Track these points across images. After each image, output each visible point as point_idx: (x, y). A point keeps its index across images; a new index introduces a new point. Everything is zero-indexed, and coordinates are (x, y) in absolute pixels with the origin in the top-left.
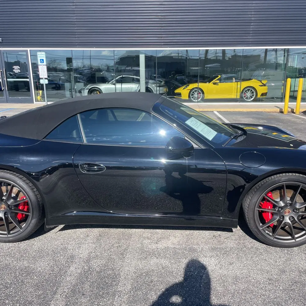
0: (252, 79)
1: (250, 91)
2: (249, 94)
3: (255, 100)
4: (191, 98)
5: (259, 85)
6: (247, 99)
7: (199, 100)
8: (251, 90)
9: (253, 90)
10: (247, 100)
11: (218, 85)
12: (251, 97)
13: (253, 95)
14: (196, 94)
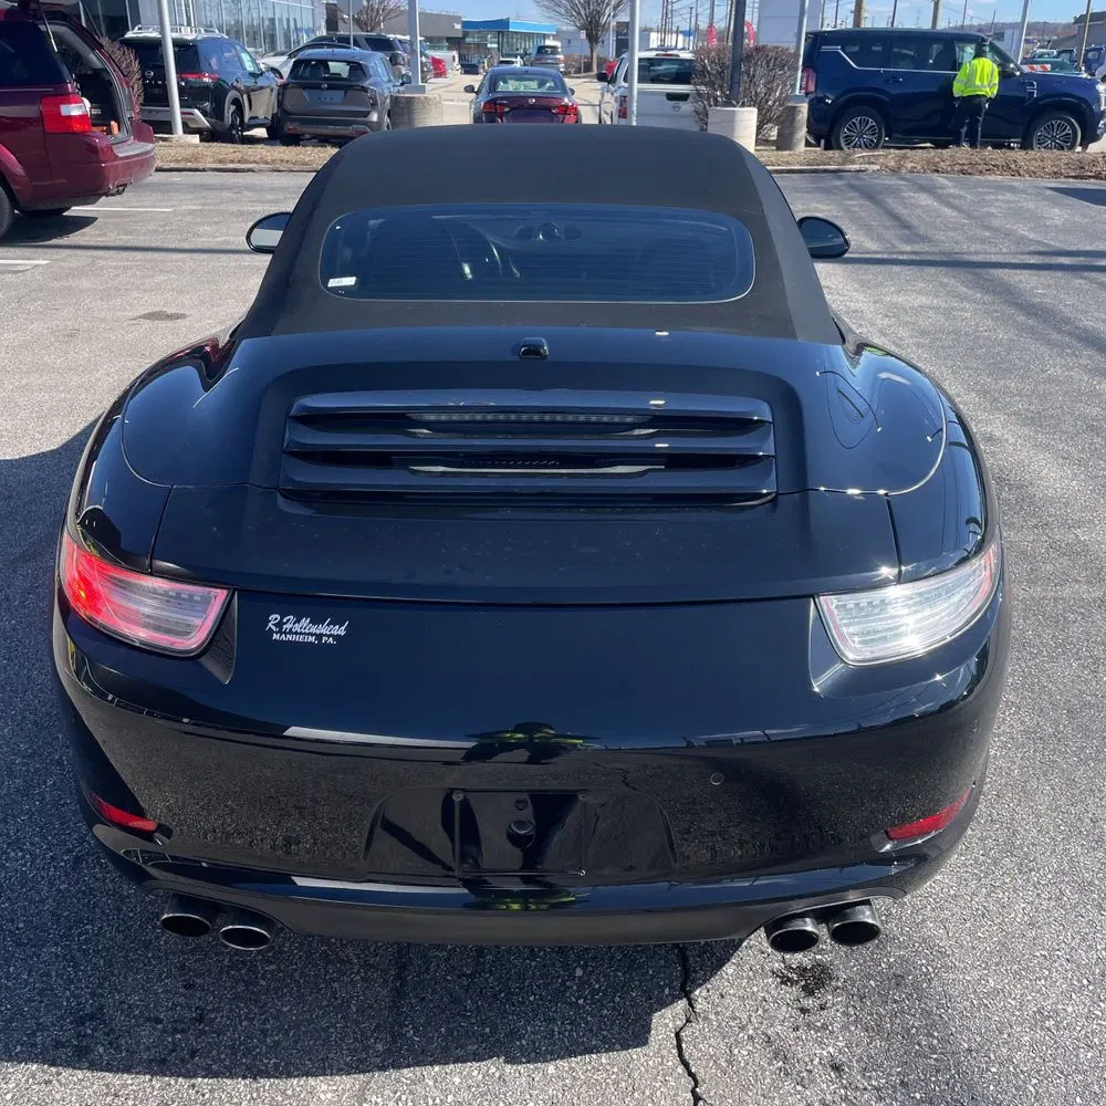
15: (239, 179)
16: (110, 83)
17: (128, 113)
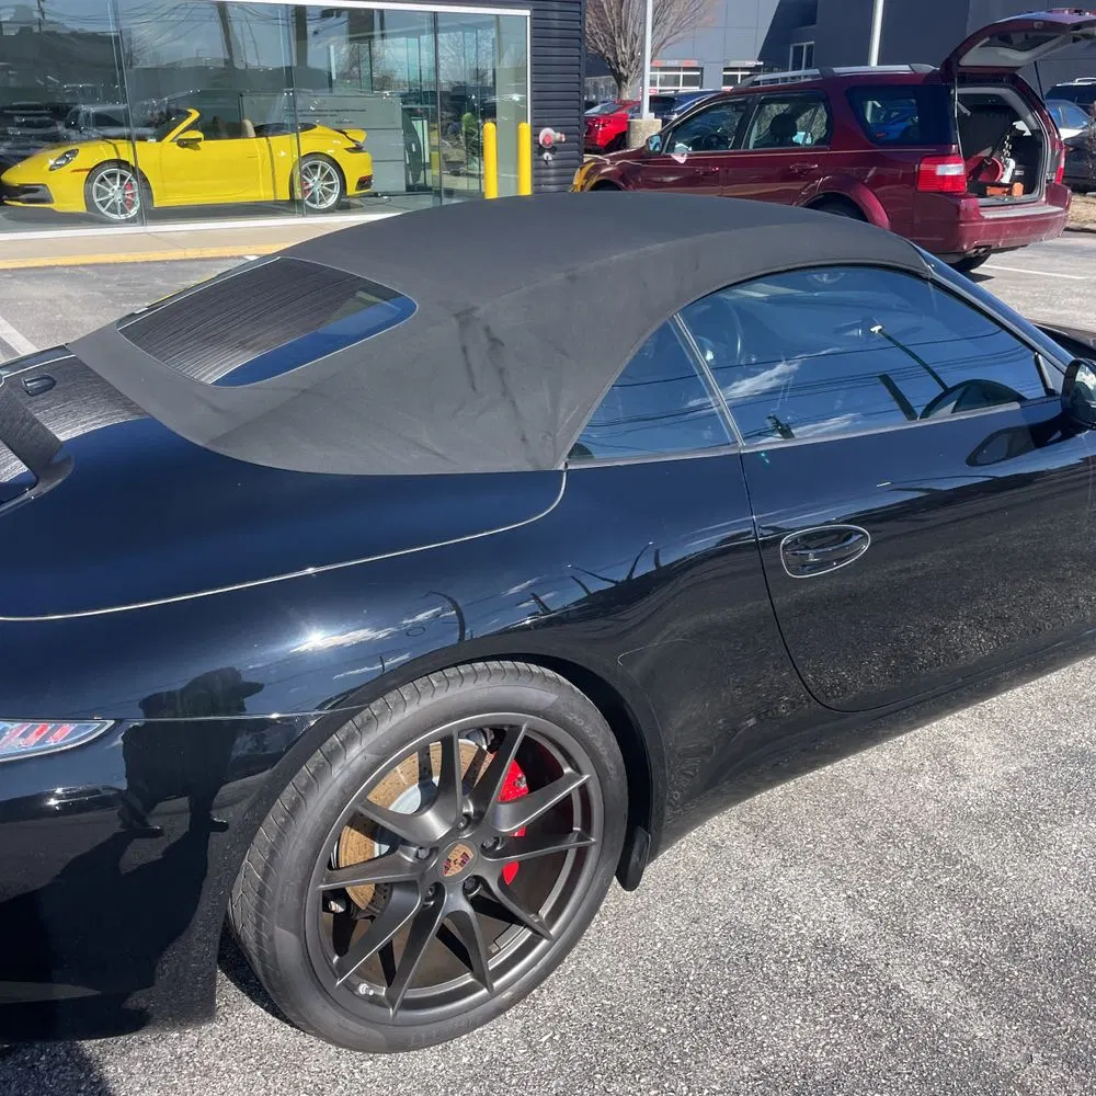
0: (315, 127)
1: (319, 170)
2: (316, 183)
4: (99, 206)
5: (348, 150)
6: (315, 203)
7: (133, 212)
8: (323, 170)
9: (330, 168)
10: (315, 206)
11: (198, 148)
12: (328, 195)
13: (331, 187)
14: (116, 187)
16: (1040, 145)
17: (1048, 174)
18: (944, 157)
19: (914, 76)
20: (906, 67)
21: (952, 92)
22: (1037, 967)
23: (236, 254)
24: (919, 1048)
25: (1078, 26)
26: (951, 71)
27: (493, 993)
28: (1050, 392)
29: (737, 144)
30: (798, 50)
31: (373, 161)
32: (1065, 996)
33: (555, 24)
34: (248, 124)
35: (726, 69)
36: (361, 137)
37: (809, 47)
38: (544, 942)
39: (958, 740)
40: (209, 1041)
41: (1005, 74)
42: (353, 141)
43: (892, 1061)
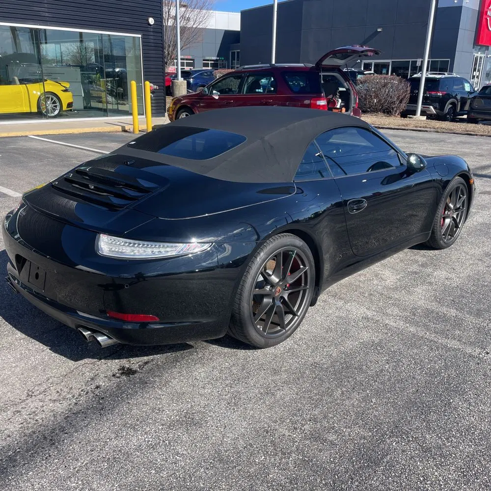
0: (46, 80)
1: (50, 99)
2: (49, 105)
3: (59, 116)
5: (62, 90)
6: (49, 113)
8: (52, 99)
9: (55, 98)
10: (49, 115)
12: (54, 110)
13: (56, 106)
15: (421, 134)
16: (349, 94)
17: (353, 105)
18: (320, 98)
19: (306, 68)
20: (302, 65)
21: (320, 74)
22: (421, 316)
23: (24, 135)
24: (398, 334)
25: (362, 52)
26: (319, 67)
27: (286, 332)
28: (402, 164)
29: (240, 92)
30: (233, 53)
31: (73, 96)
32: (430, 321)
33: (152, 41)
34: (16, 78)
35: (204, 60)
36: (67, 85)
37: (238, 53)
38: (297, 317)
39: (381, 272)
40: (207, 354)
41: (336, 68)
42: (64, 87)
43: (393, 338)
